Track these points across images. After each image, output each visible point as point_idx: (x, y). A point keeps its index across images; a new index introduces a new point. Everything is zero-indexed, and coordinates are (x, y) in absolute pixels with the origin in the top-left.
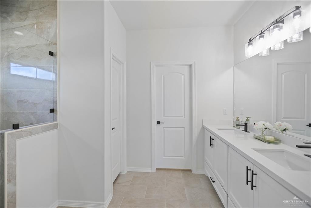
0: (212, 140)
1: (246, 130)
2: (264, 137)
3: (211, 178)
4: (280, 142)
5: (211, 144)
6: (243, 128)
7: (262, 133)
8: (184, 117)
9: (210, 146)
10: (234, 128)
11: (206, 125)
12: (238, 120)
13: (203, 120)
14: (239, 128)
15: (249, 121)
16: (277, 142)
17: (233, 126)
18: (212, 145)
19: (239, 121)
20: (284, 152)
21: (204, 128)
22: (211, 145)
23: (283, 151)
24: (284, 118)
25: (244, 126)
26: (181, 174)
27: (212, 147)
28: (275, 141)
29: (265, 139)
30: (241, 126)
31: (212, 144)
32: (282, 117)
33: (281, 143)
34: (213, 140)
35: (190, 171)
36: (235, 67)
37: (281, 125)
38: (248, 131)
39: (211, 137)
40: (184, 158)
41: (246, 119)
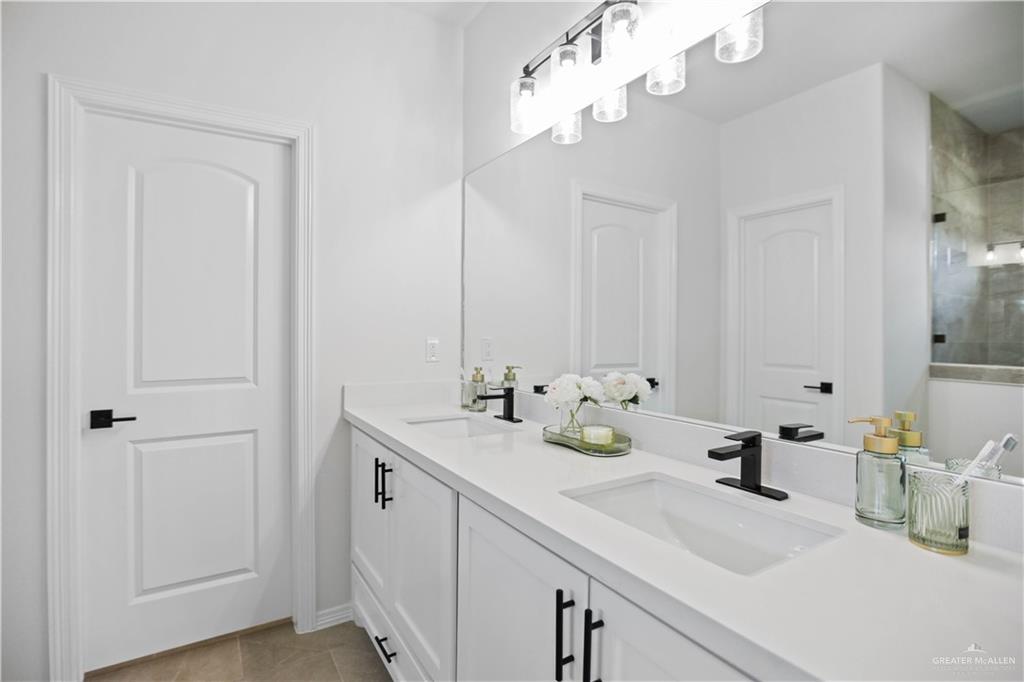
0: (384, 471)
1: (509, 416)
2: (581, 432)
3: (379, 642)
4: (630, 446)
5: (380, 490)
6: (498, 406)
7: (572, 421)
8: (256, 384)
9: (377, 501)
10: (466, 413)
11: (355, 411)
12: (478, 378)
13: (343, 388)
14: (484, 410)
15: (514, 379)
16: (621, 446)
17: (460, 404)
18: (382, 496)
19: (482, 381)
20: (652, 480)
21: (346, 424)
22: (380, 497)
23: (649, 480)
24: (597, 366)
25: (502, 400)
26: (238, 654)
27: (384, 507)
28: (616, 445)
29: (587, 440)
30: (488, 401)
31: (383, 493)
32: (593, 366)
33: (633, 450)
34: (387, 474)
35: (287, 624)
36: (466, 184)
37: (624, 383)
38: (515, 416)
39: (377, 460)
40: (253, 575)
41: (506, 375)
